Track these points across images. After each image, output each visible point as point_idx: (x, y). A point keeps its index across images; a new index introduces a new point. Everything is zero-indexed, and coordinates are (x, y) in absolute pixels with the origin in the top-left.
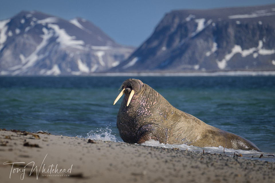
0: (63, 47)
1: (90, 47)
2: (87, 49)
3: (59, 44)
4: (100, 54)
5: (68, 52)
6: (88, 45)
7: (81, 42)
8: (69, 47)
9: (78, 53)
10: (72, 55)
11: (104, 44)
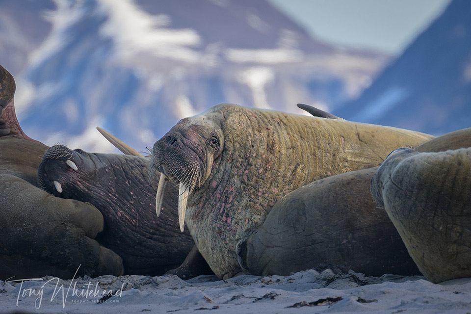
0: (123, 55)
1: (220, 55)
2: (209, 61)
3: (108, 44)
4: (257, 79)
5: (142, 71)
6: (214, 48)
7: (188, 37)
8: (145, 55)
9: (178, 74)
10: (156, 83)
11: (271, 43)
